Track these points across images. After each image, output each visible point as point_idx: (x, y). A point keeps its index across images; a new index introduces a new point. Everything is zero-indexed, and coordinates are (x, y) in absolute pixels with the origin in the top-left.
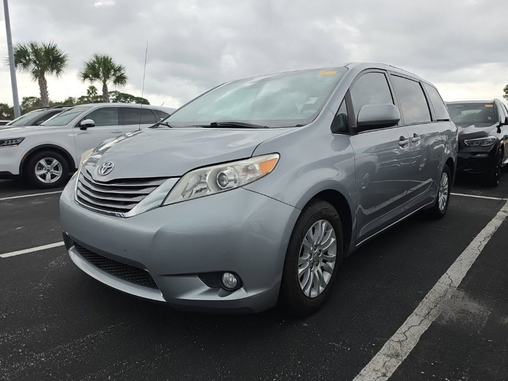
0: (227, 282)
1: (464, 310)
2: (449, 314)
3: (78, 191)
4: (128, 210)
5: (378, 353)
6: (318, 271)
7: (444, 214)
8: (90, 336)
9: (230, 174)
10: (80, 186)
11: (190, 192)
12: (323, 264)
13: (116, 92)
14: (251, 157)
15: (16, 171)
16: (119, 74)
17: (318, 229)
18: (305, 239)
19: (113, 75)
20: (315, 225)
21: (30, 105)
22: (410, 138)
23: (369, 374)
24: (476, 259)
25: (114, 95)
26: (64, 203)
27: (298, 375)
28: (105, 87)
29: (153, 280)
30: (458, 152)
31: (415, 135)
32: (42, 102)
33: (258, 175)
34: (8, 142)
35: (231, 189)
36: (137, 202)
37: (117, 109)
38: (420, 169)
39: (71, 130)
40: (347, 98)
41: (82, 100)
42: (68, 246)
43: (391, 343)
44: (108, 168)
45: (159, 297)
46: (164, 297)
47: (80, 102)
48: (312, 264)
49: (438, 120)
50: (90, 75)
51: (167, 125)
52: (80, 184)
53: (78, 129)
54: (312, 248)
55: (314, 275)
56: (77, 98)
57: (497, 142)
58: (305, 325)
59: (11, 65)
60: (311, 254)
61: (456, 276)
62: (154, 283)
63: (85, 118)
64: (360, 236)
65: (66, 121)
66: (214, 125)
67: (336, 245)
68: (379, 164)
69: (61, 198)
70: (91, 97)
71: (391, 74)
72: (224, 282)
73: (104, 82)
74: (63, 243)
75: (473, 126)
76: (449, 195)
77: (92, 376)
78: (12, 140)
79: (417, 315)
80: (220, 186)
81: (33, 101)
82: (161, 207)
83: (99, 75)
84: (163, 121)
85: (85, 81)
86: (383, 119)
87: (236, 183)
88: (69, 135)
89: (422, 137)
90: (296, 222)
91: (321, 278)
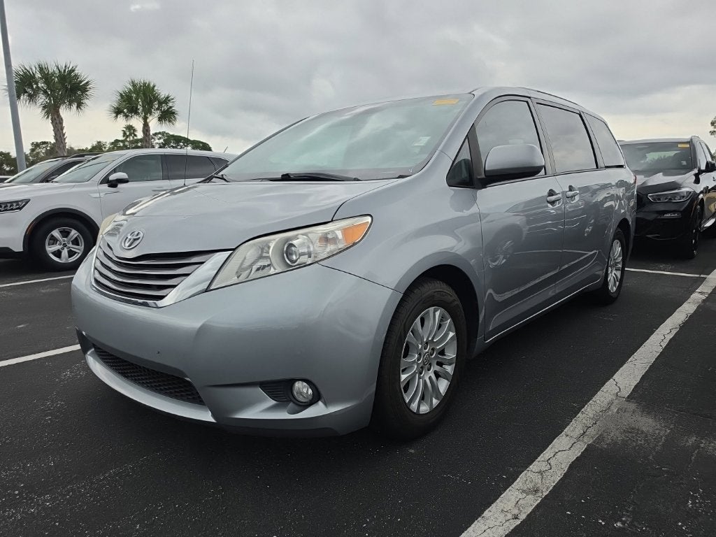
0: (301, 393)
1: (633, 429)
2: (612, 434)
3: (96, 271)
4: (161, 298)
5: (510, 488)
6: (430, 378)
7: (617, 298)
8: (114, 472)
9: (302, 245)
10: (98, 264)
11: (249, 271)
12: (437, 368)
13: (163, 134)
14: (332, 221)
15: (18, 247)
16: (166, 108)
17: (429, 320)
18: (410, 333)
19: (158, 109)
20: (425, 314)
21: (40, 152)
22: (563, 193)
23: (495, 516)
24: (656, 359)
25: (160, 139)
26: (78, 290)
27: (396, 519)
28: (146, 126)
29: (197, 392)
30: (638, 211)
31: (571, 188)
32: (57, 148)
33: (341, 246)
34: (6, 206)
35: (304, 265)
36: (174, 286)
37: (160, 157)
38: (586, 235)
39: (95, 188)
40: (471, 137)
41: (116, 145)
42: (85, 350)
43: (529, 474)
44: (135, 240)
45: (206, 416)
46: (214, 415)
47: (113, 148)
48: (422, 367)
49: (607, 167)
50: (125, 110)
51: (222, 178)
52: (98, 262)
53: (105, 186)
54: (420, 346)
55: (425, 383)
56: (108, 142)
57: (694, 196)
58: (413, 451)
59: (11, 96)
60: (420, 354)
61: (626, 382)
62: (199, 397)
63: (115, 171)
64: (490, 329)
65: (87, 176)
66: (286, 178)
67: (455, 342)
68: (528, 227)
70: (128, 140)
71: (537, 103)
72: (295, 393)
73: (145, 119)
74: (78, 347)
75: (661, 173)
76: (623, 271)
77: (114, 525)
78: (11, 203)
79: (567, 436)
80: (288, 262)
81: (46, 147)
82: (206, 292)
83: (137, 109)
84: (217, 173)
85: (118, 119)
86: (521, 166)
87: (310, 257)
88: (91, 195)
89: (585, 189)
90: (396, 311)
91: (435, 388)
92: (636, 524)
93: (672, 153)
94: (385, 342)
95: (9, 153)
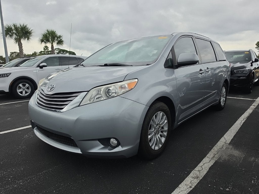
0: (113, 143)
1: (232, 155)
2: (224, 157)
3: (38, 99)
4: (62, 109)
5: (188, 176)
6: (159, 137)
7: (224, 107)
8: (45, 172)
9: (113, 89)
10: (38, 97)
11: (93, 99)
12: (161, 133)
13: (58, 49)
14: (124, 81)
15: (7, 90)
16: (59, 39)
17: (158, 116)
18: (151, 121)
19: (56, 40)
20: (156, 114)
21: (14, 56)
22: (205, 70)
23: (183, 186)
24: (239, 130)
25: (57, 51)
26: (31, 106)
27: (148, 188)
28: (52, 46)
29: (75, 143)
30: (231, 76)
31: (208, 68)
32: (20, 54)
33: (127, 90)
34: (3, 75)
35: (114, 97)
36: (67, 105)
37: (58, 57)
38: (212, 85)
39: (35, 69)
40: (172, 50)
41: (41, 53)
42: (33, 127)
43: (195, 171)
44: (52, 88)
45: (79, 151)
46: (81, 151)
47: (40, 54)
48: (156, 133)
49: (220, 61)
50: (45, 41)
51: (82, 65)
52: (38, 96)
53: (39, 68)
54: (155, 126)
55: (157, 139)
56: (38, 52)
57: (251, 71)
58: (152, 163)
59: (3, 36)
60: (155, 129)
61: (228, 138)
62: (76, 144)
63: (42, 63)
64: (180, 119)
65: (32, 64)
66: (106, 65)
67: (167, 124)
68: (191, 83)
69: (29, 103)
70: (46, 52)
71: (195, 38)
72: (111, 143)
73: (52, 44)
74: (31, 126)
75: (239, 63)
76: (226, 98)
77: (46, 191)
78: (4, 74)
79: (208, 157)
80: (108, 96)
81: (16, 54)
82: (78, 106)
83: (49, 40)
84: (80, 64)
85: (42, 44)
86: (190, 61)
87: (116, 94)
88: (34, 71)
89: (212, 69)
90: (147, 113)
91: (160, 140)
92: (234, 189)
93: (242, 55)
94: (143, 124)
95: (2, 56)
